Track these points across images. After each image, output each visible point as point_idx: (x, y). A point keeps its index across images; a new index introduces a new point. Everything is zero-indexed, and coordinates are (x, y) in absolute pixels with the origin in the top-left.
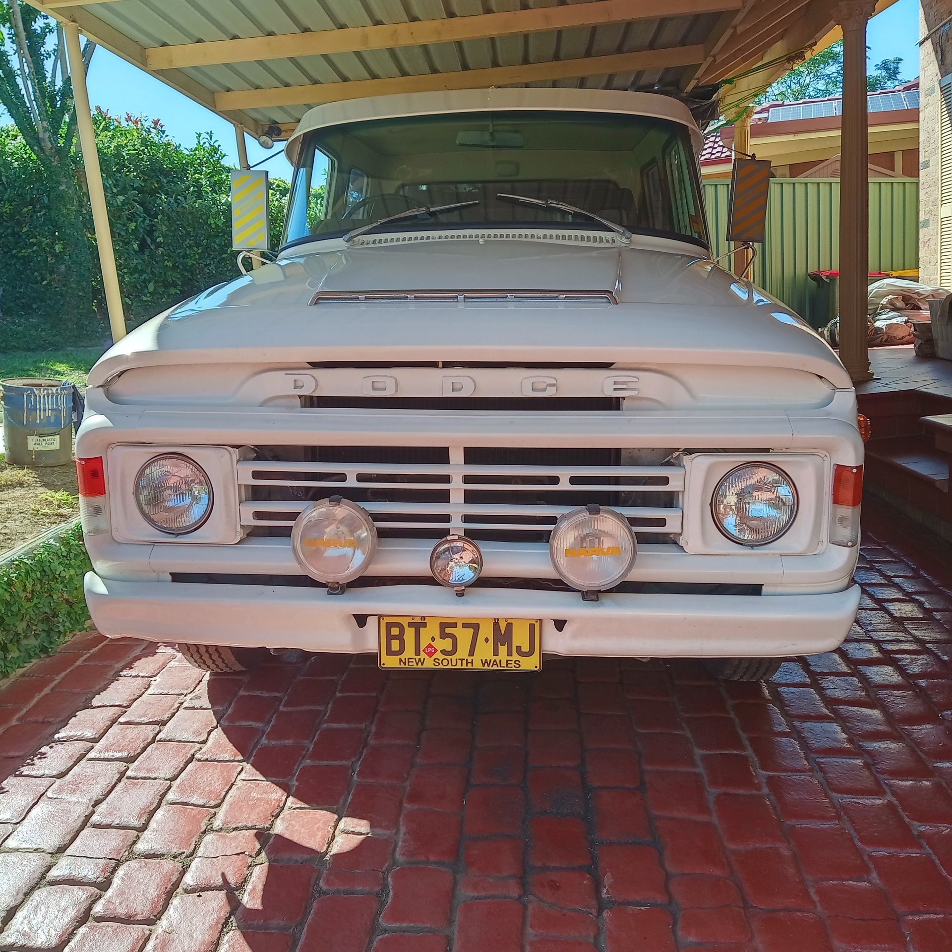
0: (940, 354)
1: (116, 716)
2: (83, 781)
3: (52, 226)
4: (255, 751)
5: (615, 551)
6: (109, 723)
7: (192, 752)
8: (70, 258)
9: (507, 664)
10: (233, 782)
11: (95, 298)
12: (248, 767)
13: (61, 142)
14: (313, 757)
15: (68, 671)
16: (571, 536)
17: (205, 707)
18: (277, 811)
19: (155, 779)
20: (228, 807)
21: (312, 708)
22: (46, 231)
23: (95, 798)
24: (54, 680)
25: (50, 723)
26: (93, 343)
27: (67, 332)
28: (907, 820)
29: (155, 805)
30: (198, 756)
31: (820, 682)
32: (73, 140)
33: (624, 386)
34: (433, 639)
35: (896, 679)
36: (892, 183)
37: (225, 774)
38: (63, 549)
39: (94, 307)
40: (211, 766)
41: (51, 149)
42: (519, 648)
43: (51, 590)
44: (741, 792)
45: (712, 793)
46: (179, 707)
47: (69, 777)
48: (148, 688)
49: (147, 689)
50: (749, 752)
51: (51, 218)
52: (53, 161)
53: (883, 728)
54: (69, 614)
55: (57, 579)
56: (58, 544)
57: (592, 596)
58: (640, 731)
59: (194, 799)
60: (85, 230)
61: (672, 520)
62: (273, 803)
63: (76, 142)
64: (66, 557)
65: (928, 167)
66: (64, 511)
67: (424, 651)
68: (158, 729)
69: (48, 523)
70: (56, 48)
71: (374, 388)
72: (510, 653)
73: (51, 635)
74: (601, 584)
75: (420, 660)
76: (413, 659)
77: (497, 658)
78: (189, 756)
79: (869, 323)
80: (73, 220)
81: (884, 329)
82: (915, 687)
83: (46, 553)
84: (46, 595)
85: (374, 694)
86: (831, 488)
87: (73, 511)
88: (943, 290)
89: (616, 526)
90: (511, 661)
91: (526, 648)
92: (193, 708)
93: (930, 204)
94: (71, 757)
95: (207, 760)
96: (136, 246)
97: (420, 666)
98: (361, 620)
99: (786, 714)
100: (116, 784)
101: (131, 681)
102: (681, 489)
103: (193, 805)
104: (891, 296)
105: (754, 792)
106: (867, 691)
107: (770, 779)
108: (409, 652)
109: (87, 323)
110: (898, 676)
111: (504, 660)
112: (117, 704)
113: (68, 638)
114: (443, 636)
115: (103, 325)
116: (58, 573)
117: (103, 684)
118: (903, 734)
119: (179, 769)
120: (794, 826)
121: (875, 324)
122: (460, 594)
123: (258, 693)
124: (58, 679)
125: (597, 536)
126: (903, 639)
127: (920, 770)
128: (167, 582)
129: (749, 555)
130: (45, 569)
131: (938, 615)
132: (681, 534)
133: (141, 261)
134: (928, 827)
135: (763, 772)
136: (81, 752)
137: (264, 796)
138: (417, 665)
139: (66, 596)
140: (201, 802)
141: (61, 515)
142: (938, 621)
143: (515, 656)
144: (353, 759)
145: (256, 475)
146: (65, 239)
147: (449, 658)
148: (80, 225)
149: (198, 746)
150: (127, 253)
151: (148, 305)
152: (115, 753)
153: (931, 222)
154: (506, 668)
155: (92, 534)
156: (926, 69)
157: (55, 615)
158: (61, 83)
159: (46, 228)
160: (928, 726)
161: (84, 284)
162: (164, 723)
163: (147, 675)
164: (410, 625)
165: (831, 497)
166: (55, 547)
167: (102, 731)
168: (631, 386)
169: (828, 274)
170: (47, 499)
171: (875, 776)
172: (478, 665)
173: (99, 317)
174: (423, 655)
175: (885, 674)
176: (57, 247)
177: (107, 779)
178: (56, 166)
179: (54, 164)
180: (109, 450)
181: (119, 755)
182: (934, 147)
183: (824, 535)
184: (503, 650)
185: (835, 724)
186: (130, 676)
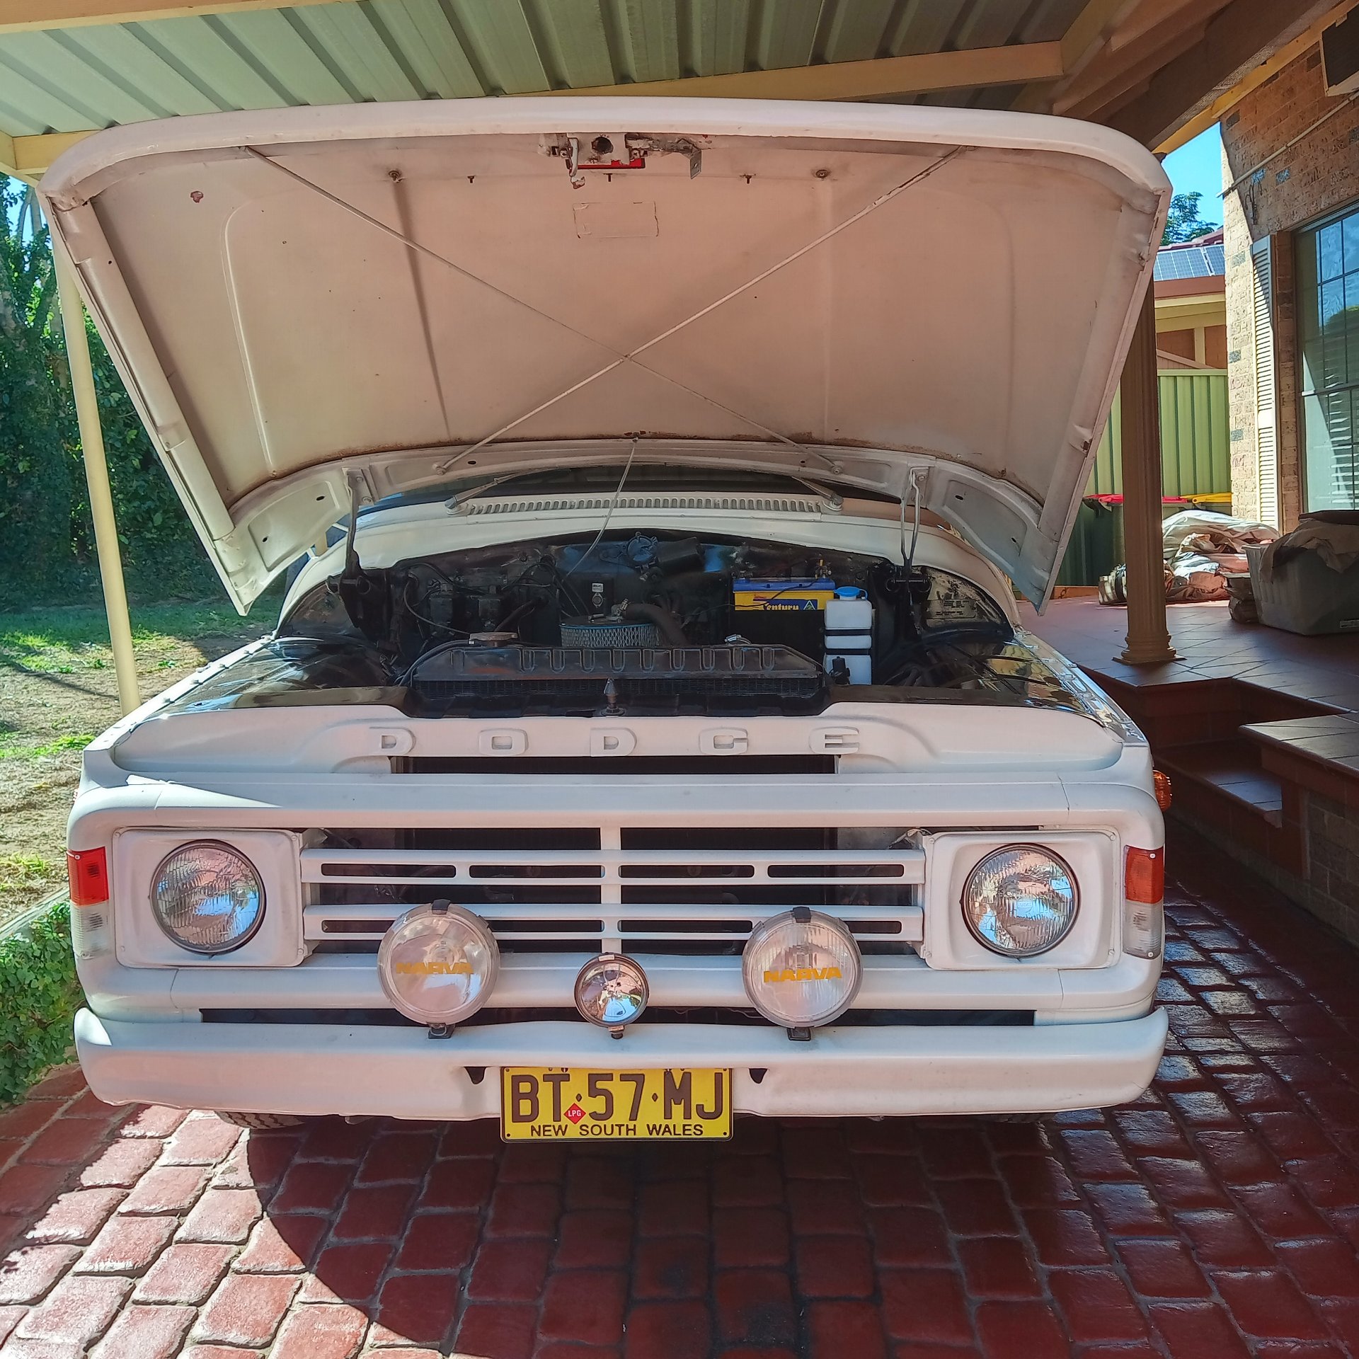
0: (1265, 619)
1: (115, 1203)
2: (69, 1310)
3: (15, 435)
4: (319, 1255)
5: (833, 973)
6: (105, 1213)
7: (226, 1260)
8: (40, 480)
9: (684, 1130)
10: (287, 1306)
11: (75, 534)
12: (310, 1278)
13: (30, 319)
14: (403, 1263)
15: (42, 1130)
16: (771, 954)
17: (243, 1185)
18: (354, 1351)
19: (174, 1303)
20: (283, 1346)
21: (402, 1181)
22: (5, 443)
23: (87, 1337)
24: (22, 1145)
25: (18, 1215)
26: (71, 600)
27: (32, 585)
28: (1241, 1332)
29: (176, 1345)
30: (235, 1265)
31: (1118, 1120)
32: (48, 316)
33: (840, 741)
34: (579, 1098)
35: (1221, 1111)
36: (1192, 377)
37: (276, 1294)
38: (35, 947)
39: (73, 549)
40: (255, 1282)
41: (15, 329)
42: (700, 1108)
43: (16, 1008)
44: (1015, 1298)
45: (974, 1300)
46: (206, 1185)
47: (48, 1303)
48: (160, 1155)
49: (158, 1157)
50: (1024, 1234)
51: (12, 424)
52: (18, 345)
53: (1205, 1190)
54: (42, 1040)
55: (25, 991)
56: (27, 941)
57: (801, 1034)
58: (872, 1205)
59: (232, 1335)
60: (63, 441)
61: (909, 923)
62: (347, 1339)
63: (51, 318)
64: (39, 958)
65: (1239, 360)
66: (37, 883)
67: (566, 1114)
68: (176, 1224)
69: (11, 903)
70: (25, 190)
71: (495, 746)
72: (687, 1115)
73: (17, 1074)
74: (815, 1018)
75: (560, 1127)
76: (550, 1126)
77: (670, 1123)
78: (223, 1265)
79: (1167, 572)
80: (44, 428)
81: (1188, 579)
82: (1247, 1125)
83: (11, 955)
84: (10, 1016)
85: (491, 1156)
86: (1123, 879)
87: (47, 882)
88: (1265, 526)
89: (834, 939)
90: (690, 1125)
91: (710, 1108)
92: (227, 1187)
93: (1243, 409)
94: (50, 1270)
95: (248, 1272)
96: (136, 463)
97: (560, 1136)
98: (476, 1074)
99: (1073, 1172)
100: (118, 1312)
101: (135, 1144)
102: (920, 881)
103: (231, 1344)
104: (1194, 535)
105: (1032, 1298)
106: (1182, 1132)
107: (1053, 1276)
108: (545, 1117)
109: (62, 572)
110: (1224, 1108)
111: (679, 1125)
112: (115, 1182)
113: (42, 1076)
114: (594, 1092)
115: (86, 573)
116: (27, 982)
117: (93, 1149)
118: (1232, 1197)
119: (209, 1287)
120: (1087, 1348)
121: (1175, 573)
122: (618, 1036)
123: (321, 1160)
124: (28, 1142)
125: (808, 949)
126: (1229, 1049)
127: (1258, 1255)
128: (196, 1022)
129: (1017, 970)
130: (9, 978)
131: (1275, 1011)
132: (922, 942)
133: (143, 483)
134: (1271, 1343)
135: (1044, 1266)
136: (65, 1263)
137: (335, 1328)
138: (557, 1135)
139: (38, 1015)
140: (243, 1340)
141: (30, 890)
142: (1276, 1019)
143: (696, 1120)
144: (463, 1265)
145: (327, 869)
146: (33, 455)
147: (602, 1123)
148: (56, 434)
149: (235, 1248)
150: (124, 472)
151: (153, 544)
152: (114, 1263)
153: (1245, 433)
154: (682, 1136)
155: (88, 957)
156: (1232, 229)
157: (22, 1045)
158: (31, 239)
159: (6, 439)
160: (1268, 1185)
161: (60, 516)
162: (184, 1213)
163: (157, 1135)
164: (547, 1078)
165: (1123, 890)
166: (23, 944)
167: (94, 1228)
168: (848, 740)
169: (1109, 500)
170: (9, 865)
171: (1197, 1266)
172: (642, 1133)
173: (80, 562)
174: (565, 1121)
175: (1203, 1104)
176: (20, 466)
177: (105, 1305)
178: (22, 353)
179: (20, 349)
180: (116, 837)
181: (119, 1266)
182: (1245, 333)
183: (1116, 942)
184: (678, 1110)
185: (1140, 1186)
186: (133, 1137)
